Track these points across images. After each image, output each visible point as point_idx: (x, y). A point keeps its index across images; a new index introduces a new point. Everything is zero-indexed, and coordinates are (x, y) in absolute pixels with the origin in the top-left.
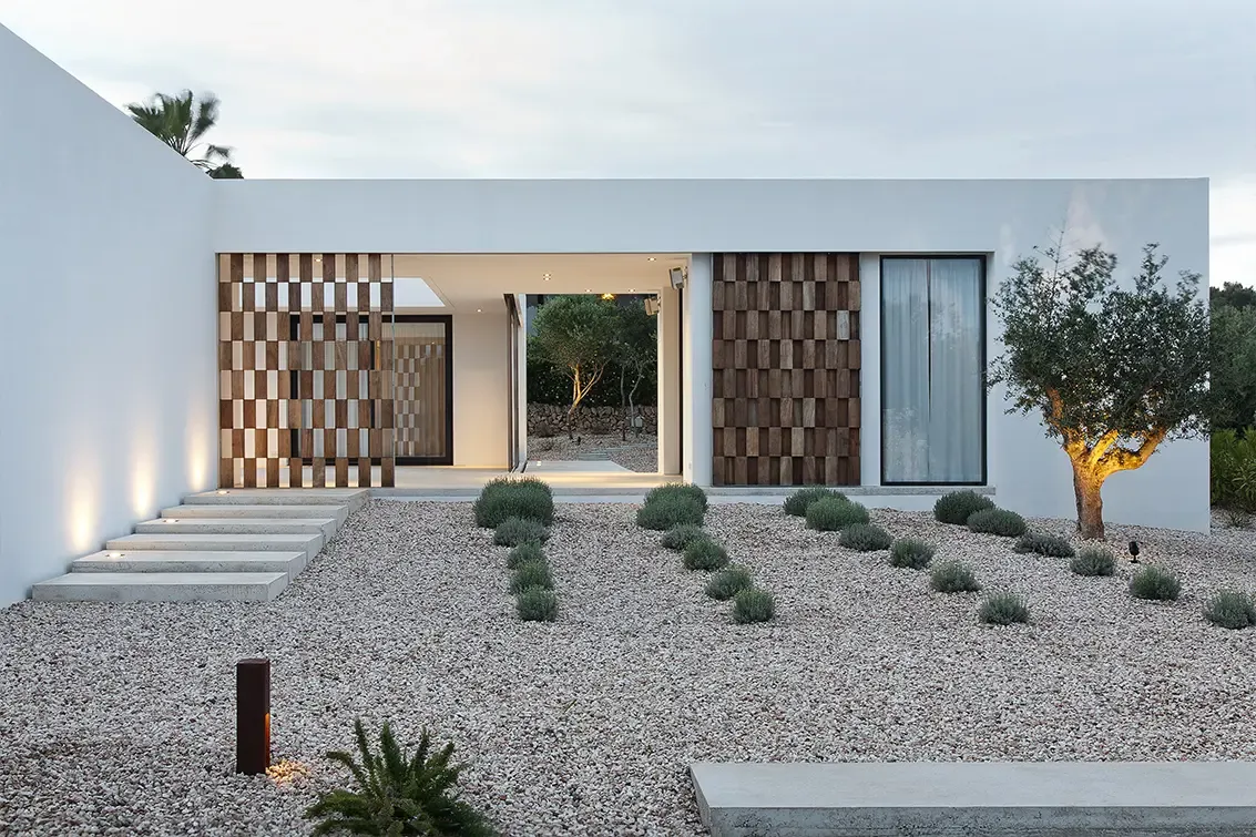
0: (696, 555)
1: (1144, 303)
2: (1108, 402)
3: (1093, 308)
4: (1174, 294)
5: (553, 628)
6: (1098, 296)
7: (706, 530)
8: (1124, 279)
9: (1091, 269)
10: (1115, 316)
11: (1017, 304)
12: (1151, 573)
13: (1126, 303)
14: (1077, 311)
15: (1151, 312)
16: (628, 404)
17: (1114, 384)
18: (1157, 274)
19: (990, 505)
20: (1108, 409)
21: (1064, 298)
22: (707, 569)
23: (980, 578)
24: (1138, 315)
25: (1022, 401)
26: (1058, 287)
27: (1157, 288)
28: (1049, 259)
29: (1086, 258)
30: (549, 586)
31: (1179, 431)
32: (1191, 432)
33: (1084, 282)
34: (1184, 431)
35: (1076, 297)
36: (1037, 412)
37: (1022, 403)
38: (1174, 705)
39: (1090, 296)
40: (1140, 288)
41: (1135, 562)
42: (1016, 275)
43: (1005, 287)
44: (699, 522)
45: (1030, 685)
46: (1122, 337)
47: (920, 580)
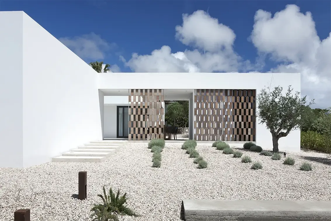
0: (192, 154)
1: (288, 99)
2: (280, 121)
3: (277, 100)
4: (294, 97)
5: (160, 169)
6: (278, 97)
7: (196, 149)
8: (284, 94)
9: (277, 91)
10: (281, 102)
11: (261, 99)
12: (289, 159)
13: (284, 99)
14: (273, 101)
15: (289, 101)
16: (185, 127)
17: (281, 117)
18: (291, 92)
19: (255, 145)
20: (280, 123)
21: (271, 98)
22: (194, 157)
23: (252, 160)
24: (286, 102)
25: (262, 121)
26: (269, 95)
27: (291, 95)
28: (268, 89)
29: (276, 89)
30: (160, 160)
31: (294, 128)
32: (297, 128)
33: (275, 94)
34: (295, 128)
35: (273, 98)
36: (265, 124)
37: (262, 122)
38: (294, 187)
39: (276, 97)
40: (287, 95)
41: (285, 157)
42: (261, 93)
43: (259, 95)
44: (194, 148)
45: (262, 182)
46: (283, 106)
47: (239, 160)
